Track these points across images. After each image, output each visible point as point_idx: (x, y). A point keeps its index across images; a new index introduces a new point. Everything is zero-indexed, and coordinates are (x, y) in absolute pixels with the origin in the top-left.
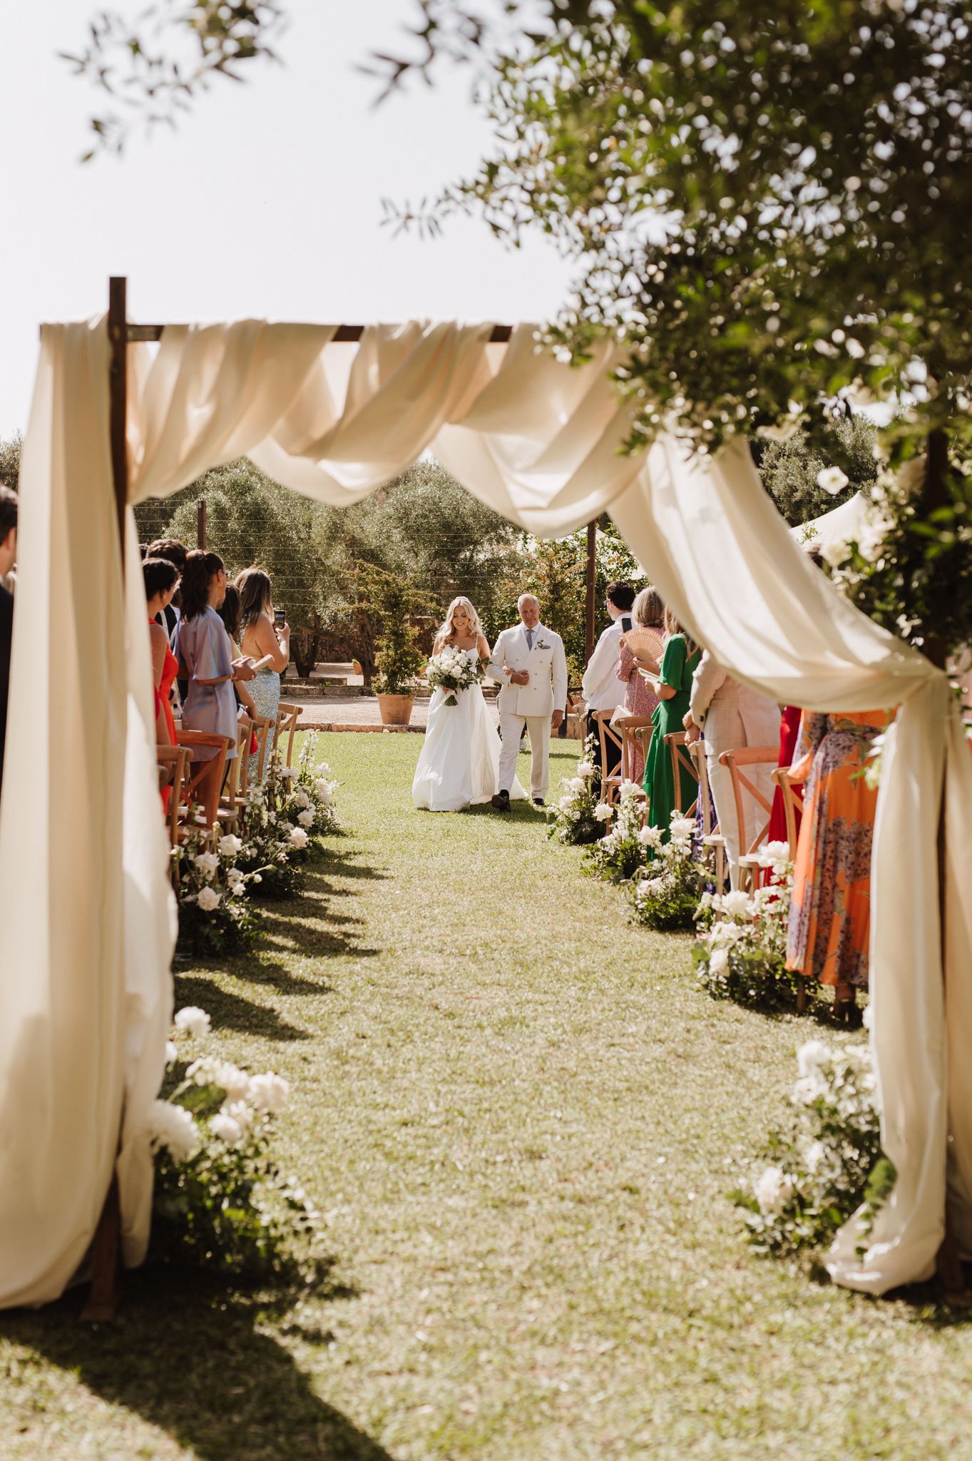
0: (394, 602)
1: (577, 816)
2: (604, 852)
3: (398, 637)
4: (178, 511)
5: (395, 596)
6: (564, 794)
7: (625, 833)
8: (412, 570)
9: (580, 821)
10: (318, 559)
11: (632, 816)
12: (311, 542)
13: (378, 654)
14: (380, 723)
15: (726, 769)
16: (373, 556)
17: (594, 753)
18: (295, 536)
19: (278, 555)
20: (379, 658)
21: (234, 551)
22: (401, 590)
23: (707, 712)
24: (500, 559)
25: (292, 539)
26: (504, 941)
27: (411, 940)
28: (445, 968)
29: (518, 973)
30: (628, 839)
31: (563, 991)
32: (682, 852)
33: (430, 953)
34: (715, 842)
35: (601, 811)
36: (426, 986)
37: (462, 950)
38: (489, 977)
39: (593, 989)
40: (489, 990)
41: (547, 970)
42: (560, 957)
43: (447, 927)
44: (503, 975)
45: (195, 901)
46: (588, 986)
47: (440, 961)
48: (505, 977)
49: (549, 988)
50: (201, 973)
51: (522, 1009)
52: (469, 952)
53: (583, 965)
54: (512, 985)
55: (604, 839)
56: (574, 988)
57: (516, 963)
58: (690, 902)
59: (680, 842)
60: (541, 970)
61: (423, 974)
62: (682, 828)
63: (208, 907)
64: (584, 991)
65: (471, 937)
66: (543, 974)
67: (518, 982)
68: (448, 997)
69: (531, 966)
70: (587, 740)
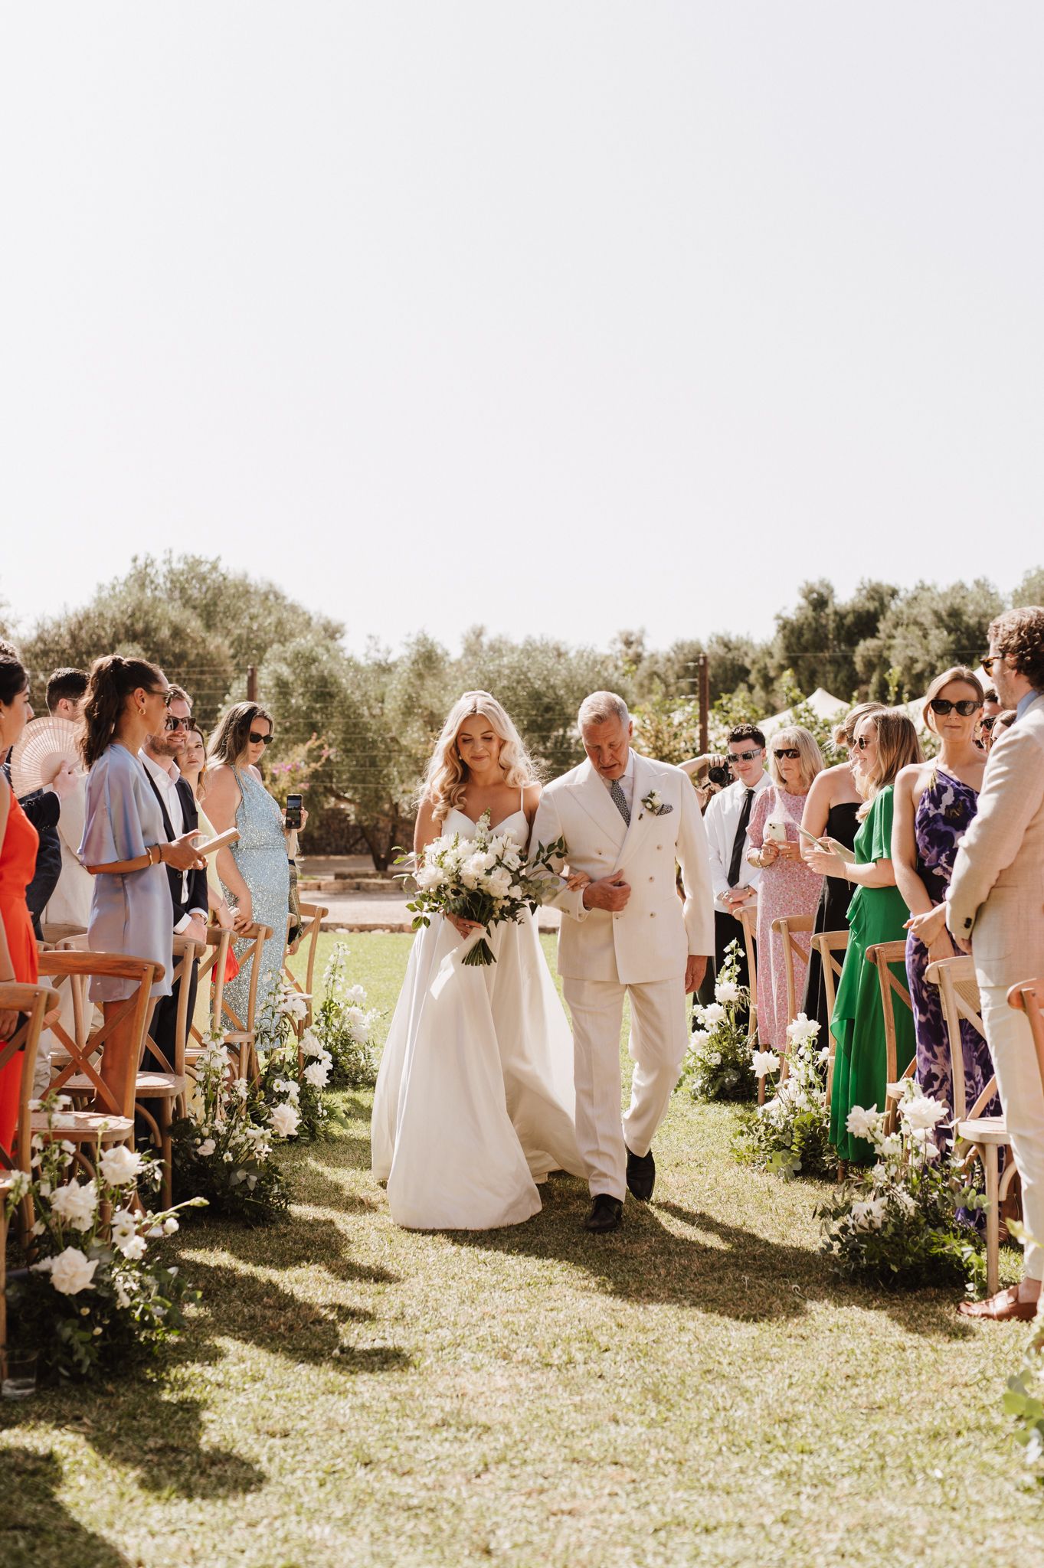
1: (716, 1060)
2: (767, 1126)
4: (234, 685)
6: (699, 1028)
7: (801, 1099)
9: (720, 1068)
10: (394, 738)
11: (811, 1072)
12: (384, 719)
15: (1019, 1014)
17: (738, 969)
18: (366, 713)
19: (348, 734)
23: (980, 910)
25: (361, 716)
26: (620, 1326)
27: (455, 1324)
28: (511, 1407)
29: (652, 1423)
30: (806, 1107)
31: (745, 1482)
32: (922, 1150)
33: (486, 1361)
34: (982, 1135)
35: (762, 1064)
36: (470, 1467)
37: (544, 1351)
38: (596, 1436)
39: (805, 1479)
40: (595, 1483)
41: (706, 1413)
42: (726, 1369)
43: (520, 1288)
44: (623, 1429)
45: (47, 1274)
46: (794, 1468)
47: (502, 1383)
48: (626, 1436)
49: (717, 1474)
50: (36, 1434)
51: (669, 1553)
52: (557, 1356)
53: (771, 1392)
54: (643, 1463)
55: (767, 1106)
56: (767, 1472)
57: (645, 1390)
58: (944, 1245)
59: (919, 1134)
60: (694, 1413)
61: (467, 1428)
62: (924, 1112)
63: (72, 1285)
64: (788, 1485)
65: (561, 1316)
66: (700, 1424)
67: (654, 1452)
68: (513, 1507)
69: (674, 1398)
70: (727, 950)
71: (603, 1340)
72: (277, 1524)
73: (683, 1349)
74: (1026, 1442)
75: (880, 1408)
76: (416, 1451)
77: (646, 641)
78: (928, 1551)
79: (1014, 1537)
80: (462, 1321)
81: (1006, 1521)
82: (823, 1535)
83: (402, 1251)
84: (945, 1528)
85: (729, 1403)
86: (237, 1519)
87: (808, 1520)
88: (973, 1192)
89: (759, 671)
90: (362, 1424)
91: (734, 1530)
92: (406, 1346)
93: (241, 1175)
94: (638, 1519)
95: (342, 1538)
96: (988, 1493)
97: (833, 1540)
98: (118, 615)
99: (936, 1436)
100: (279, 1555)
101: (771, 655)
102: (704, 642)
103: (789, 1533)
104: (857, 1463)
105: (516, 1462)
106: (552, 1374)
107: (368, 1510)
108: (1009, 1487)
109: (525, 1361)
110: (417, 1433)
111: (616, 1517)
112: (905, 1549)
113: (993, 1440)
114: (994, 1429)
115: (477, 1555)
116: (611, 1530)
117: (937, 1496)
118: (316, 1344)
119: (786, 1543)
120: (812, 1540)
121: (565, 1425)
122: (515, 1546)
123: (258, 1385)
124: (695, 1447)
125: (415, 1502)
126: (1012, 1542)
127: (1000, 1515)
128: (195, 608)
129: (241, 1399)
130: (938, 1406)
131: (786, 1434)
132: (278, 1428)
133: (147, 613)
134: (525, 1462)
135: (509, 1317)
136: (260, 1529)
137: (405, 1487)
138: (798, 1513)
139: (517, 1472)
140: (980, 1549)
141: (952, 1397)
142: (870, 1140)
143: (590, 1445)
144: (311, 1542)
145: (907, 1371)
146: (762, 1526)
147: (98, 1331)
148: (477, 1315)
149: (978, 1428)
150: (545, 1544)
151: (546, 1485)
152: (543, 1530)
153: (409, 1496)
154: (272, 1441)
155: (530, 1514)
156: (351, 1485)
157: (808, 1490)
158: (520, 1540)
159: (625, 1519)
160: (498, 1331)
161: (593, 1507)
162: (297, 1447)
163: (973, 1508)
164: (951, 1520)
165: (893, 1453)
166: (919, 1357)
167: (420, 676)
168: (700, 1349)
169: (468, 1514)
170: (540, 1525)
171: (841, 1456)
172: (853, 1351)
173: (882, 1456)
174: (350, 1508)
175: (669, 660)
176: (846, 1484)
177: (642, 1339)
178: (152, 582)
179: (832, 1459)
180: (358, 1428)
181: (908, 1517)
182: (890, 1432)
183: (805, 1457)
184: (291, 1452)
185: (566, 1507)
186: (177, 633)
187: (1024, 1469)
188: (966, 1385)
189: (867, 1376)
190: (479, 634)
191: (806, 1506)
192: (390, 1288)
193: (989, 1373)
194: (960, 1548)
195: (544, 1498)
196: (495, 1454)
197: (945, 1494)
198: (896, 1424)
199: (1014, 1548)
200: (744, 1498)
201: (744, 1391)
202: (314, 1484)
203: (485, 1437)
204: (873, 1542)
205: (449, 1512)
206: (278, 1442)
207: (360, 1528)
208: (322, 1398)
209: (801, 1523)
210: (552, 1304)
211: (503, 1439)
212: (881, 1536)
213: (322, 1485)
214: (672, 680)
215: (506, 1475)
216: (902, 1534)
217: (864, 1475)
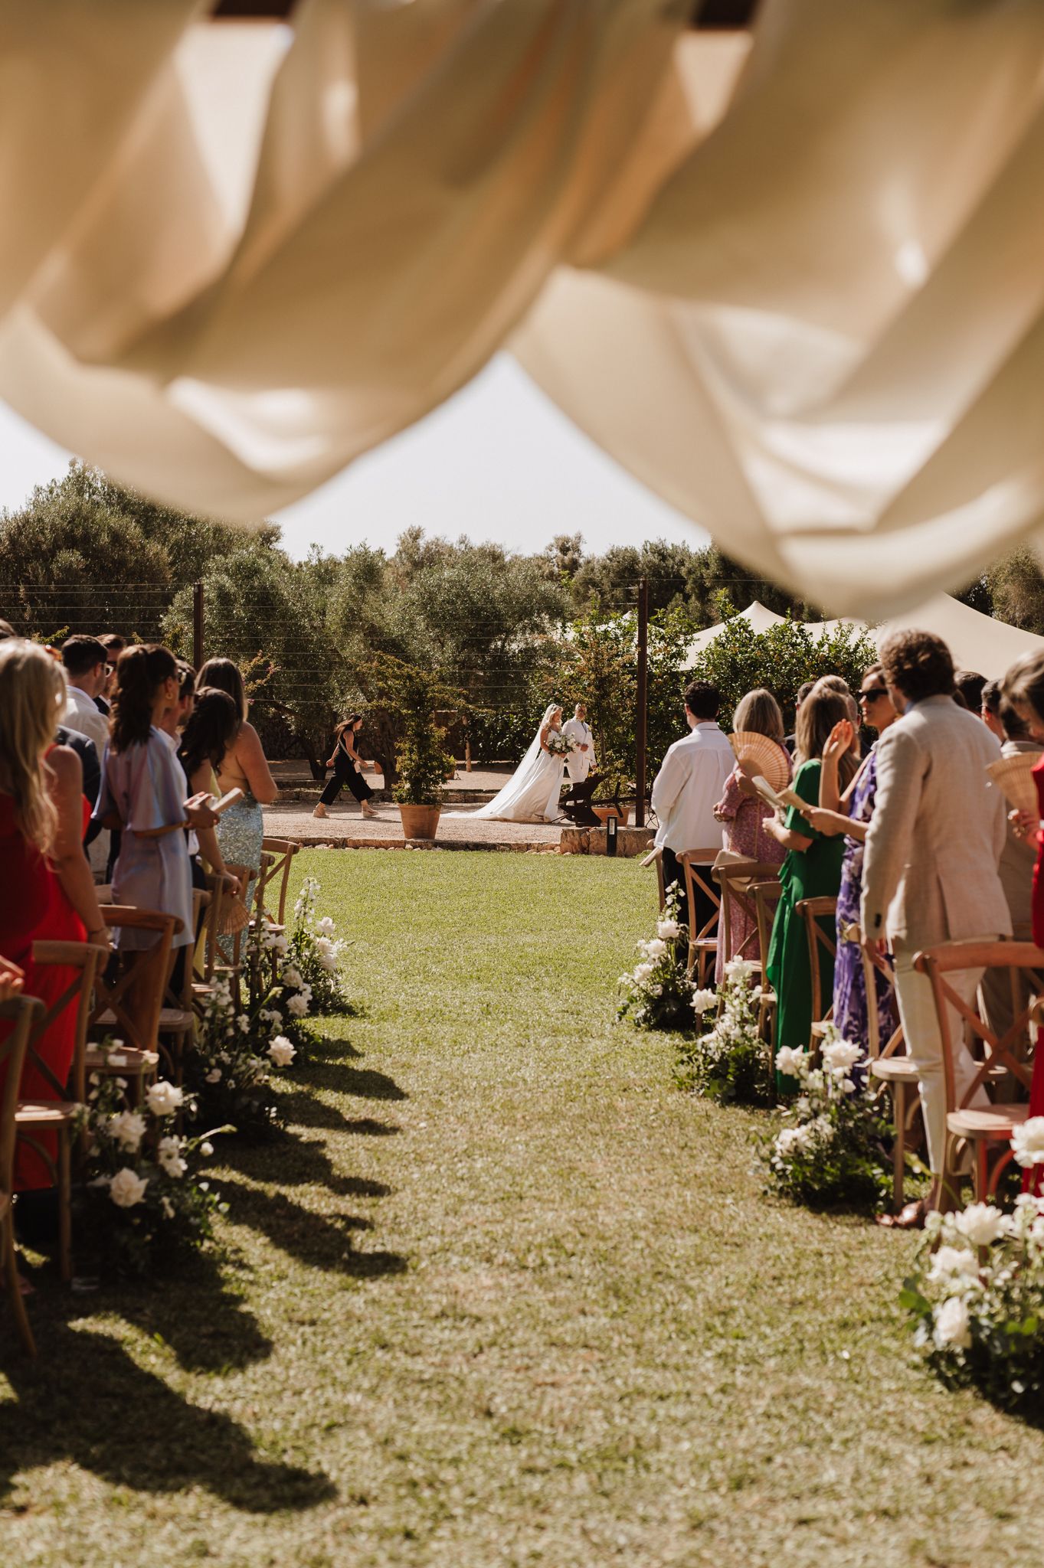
0: (417, 698)
1: (658, 991)
2: (705, 1056)
3: (422, 741)
4: (178, 596)
5: (419, 693)
6: (643, 961)
7: (736, 1032)
8: (438, 662)
9: (662, 998)
10: (334, 651)
11: (745, 1008)
12: (325, 631)
13: (400, 759)
14: (401, 837)
16: (395, 647)
17: (679, 908)
18: (307, 625)
19: (289, 647)
20: (402, 763)
21: (239, 641)
22: (426, 686)
24: (534, 649)
25: (305, 628)
26: (583, 1235)
27: (443, 1233)
28: (497, 1302)
29: (614, 1316)
30: (740, 1041)
31: (691, 1361)
32: (840, 1086)
33: (472, 1263)
34: (892, 1075)
35: (702, 999)
36: (469, 1349)
37: (521, 1256)
38: (569, 1325)
39: (739, 1358)
40: (571, 1362)
41: (658, 1307)
42: (674, 1272)
43: (495, 1201)
44: (590, 1320)
45: (107, 1189)
46: (730, 1350)
47: (487, 1282)
48: (594, 1325)
49: (668, 1355)
50: (107, 1322)
51: (632, 1415)
52: (531, 1260)
53: (711, 1291)
54: (608, 1346)
55: (707, 1038)
56: (709, 1354)
57: (607, 1288)
58: (858, 1167)
59: (838, 1072)
60: (648, 1307)
61: (463, 1318)
62: (843, 1054)
63: (127, 1199)
64: (726, 1363)
65: (533, 1226)
66: (653, 1316)
67: (616, 1338)
68: (506, 1380)
69: (632, 1295)
70: (669, 889)
71: (569, 1246)
72: (318, 1392)
73: (637, 1254)
74: (915, 1329)
75: (801, 1303)
76: (422, 1336)
77: (583, 547)
78: (836, 1414)
79: (903, 1403)
80: (449, 1229)
81: (898, 1391)
82: (754, 1402)
83: (389, 1168)
84: (849, 1397)
85: (676, 1299)
86: (284, 1389)
87: (742, 1390)
88: (883, 1122)
89: (695, 582)
90: (376, 1316)
91: (683, 1398)
92: (403, 1250)
93: (244, 1100)
94: (607, 1390)
95: (371, 1404)
96: (885, 1370)
97: (761, 1405)
98: (58, 521)
99: (845, 1325)
100: (324, 1416)
101: (707, 565)
102: (639, 549)
103: (727, 1400)
104: (781, 1347)
105: (505, 1346)
106: (528, 1274)
107: (390, 1382)
108: (901, 1365)
109: (505, 1264)
110: (422, 1322)
111: (589, 1388)
112: (818, 1412)
113: (891, 1329)
114: (892, 1320)
115: (481, 1416)
116: (585, 1398)
117: (844, 1372)
118: (326, 1249)
119: (724, 1408)
120: (744, 1405)
121: (542, 1316)
122: (510, 1409)
123: (284, 1283)
124: (649, 1335)
125: (426, 1376)
126: (901, 1407)
127: (893, 1386)
128: (133, 513)
129: (271, 1295)
130: (848, 1301)
131: (724, 1324)
132: (307, 1317)
133: (86, 519)
134: (512, 1346)
135: (488, 1227)
136: (305, 1397)
137: (418, 1364)
138: (734, 1385)
139: (506, 1353)
140: (876, 1412)
141: (860, 1294)
142: (796, 1076)
143: (564, 1331)
144: (347, 1406)
145: (823, 1273)
146: (705, 1395)
147: (149, 1237)
148: (460, 1225)
149: (880, 1319)
150: (534, 1409)
151: (531, 1363)
152: (531, 1398)
153: (421, 1372)
154: (302, 1329)
155: (520, 1386)
156: (373, 1363)
157: (741, 1367)
158: (514, 1404)
159: (596, 1390)
160: (479, 1239)
161: (570, 1380)
162: (324, 1333)
163: (873, 1382)
164: (854, 1391)
165: (810, 1340)
166: (833, 1262)
167: (361, 589)
168: (651, 1255)
169: (470, 1385)
170: (529, 1393)
171: (768, 1341)
172: (778, 1257)
173: (801, 1341)
174: (375, 1381)
175: (604, 567)
176: (772, 1363)
177: (602, 1246)
178: (90, 486)
179: (761, 1344)
180: (372, 1319)
181: (820, 1388)
182: (809, 1322)
183: (740, 1342)
184: (320, 1337)
185: (549, 1380)
186: (117, 538)
187: (914, 1350)
188: (872, 1285)
189: (790, 1277)
190: (416, 536)
191: (740, 1380)
192: (382, 1201)
193: (891, 1275)
194: (861, 1412)
195: (530, 1373)
196: (488, 1339)
197: (851, 1371)
198: (813, 1316)
199: (903, 1411)
200: (691, 1373)
201: (688, 1289)
202: (343, 1363)
203: (478, 1326)
204: (792, 1407)
205: (454, 1384)
206: (308, 1329)
207: (385, 1397)
208: (339, 1294)
209: (735, 1392)
210: (524, 1216)
211: (492, 1327)
212: (799, 1403)
213: (349, 1363)
214: (607, 587)
215: (497, 1356)
216: (816, 1400)
217: (786, 1357)
